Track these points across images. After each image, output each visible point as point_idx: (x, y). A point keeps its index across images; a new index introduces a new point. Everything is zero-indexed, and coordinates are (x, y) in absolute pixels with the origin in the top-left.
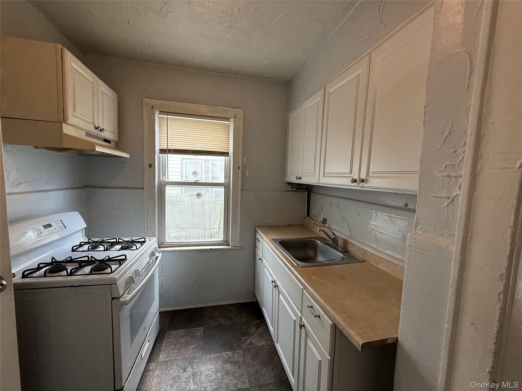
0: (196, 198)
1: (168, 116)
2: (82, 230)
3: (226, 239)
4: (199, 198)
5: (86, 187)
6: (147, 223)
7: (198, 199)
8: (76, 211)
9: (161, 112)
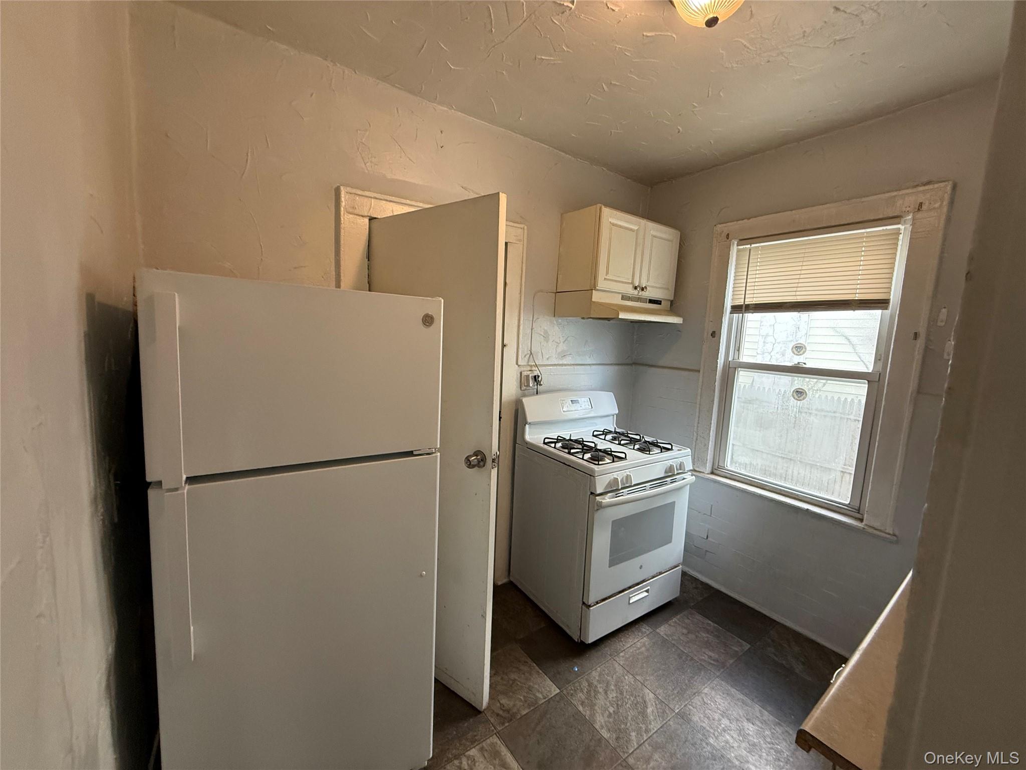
0: (792, 398)
1: (753, 246)
2: (613, 415)
3: (858, 506)
4: (800, 398)
5: (635, 364)
6: (698, 427)
7: (799, 402)
8: (610, 392)
9: (743, 241)
